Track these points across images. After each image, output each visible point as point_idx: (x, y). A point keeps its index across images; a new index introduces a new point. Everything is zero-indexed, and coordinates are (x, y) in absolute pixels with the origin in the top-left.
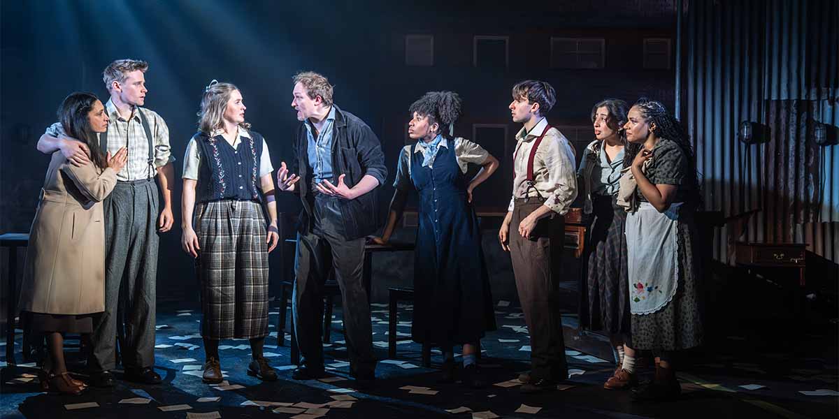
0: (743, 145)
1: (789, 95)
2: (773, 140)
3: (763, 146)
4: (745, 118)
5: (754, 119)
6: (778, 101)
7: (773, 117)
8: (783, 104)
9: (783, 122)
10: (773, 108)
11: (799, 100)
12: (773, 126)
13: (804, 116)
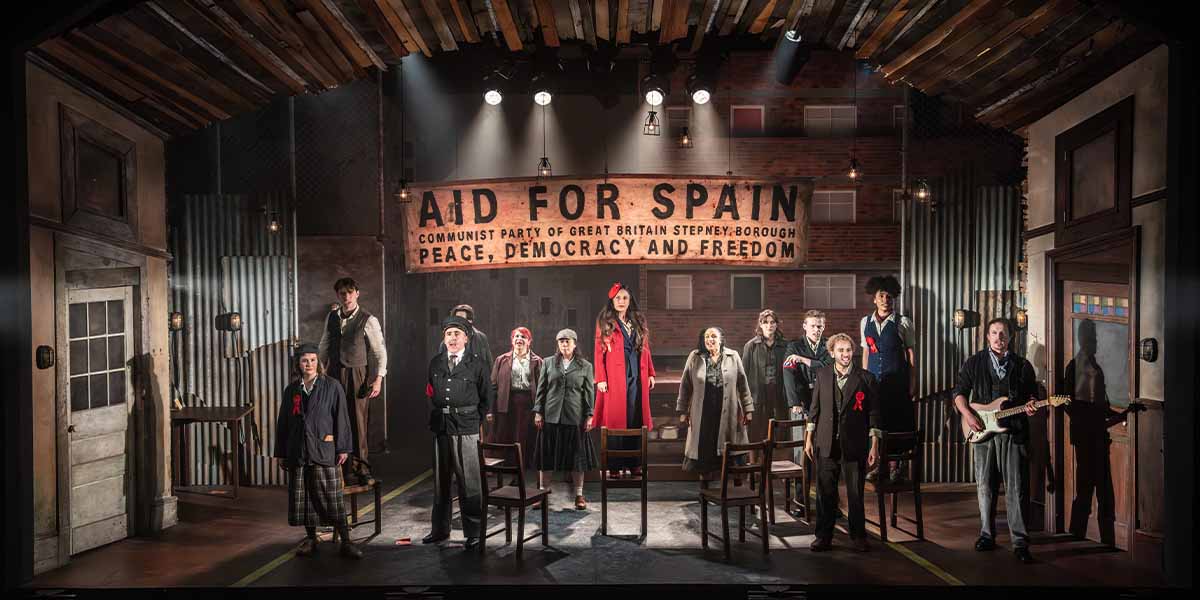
0: (957, 330)
1: (996, 287)
2: (982, 324)
3: (974, 329)
4: (959, 307)
5: (966, 308)
6: (987, 292)
7: (982, 304)
8: (991, 294)
9: (991, 309)
10: (982, 297)
11: (1004, 291)
12: (982, 312)
13: (1009, 303)
